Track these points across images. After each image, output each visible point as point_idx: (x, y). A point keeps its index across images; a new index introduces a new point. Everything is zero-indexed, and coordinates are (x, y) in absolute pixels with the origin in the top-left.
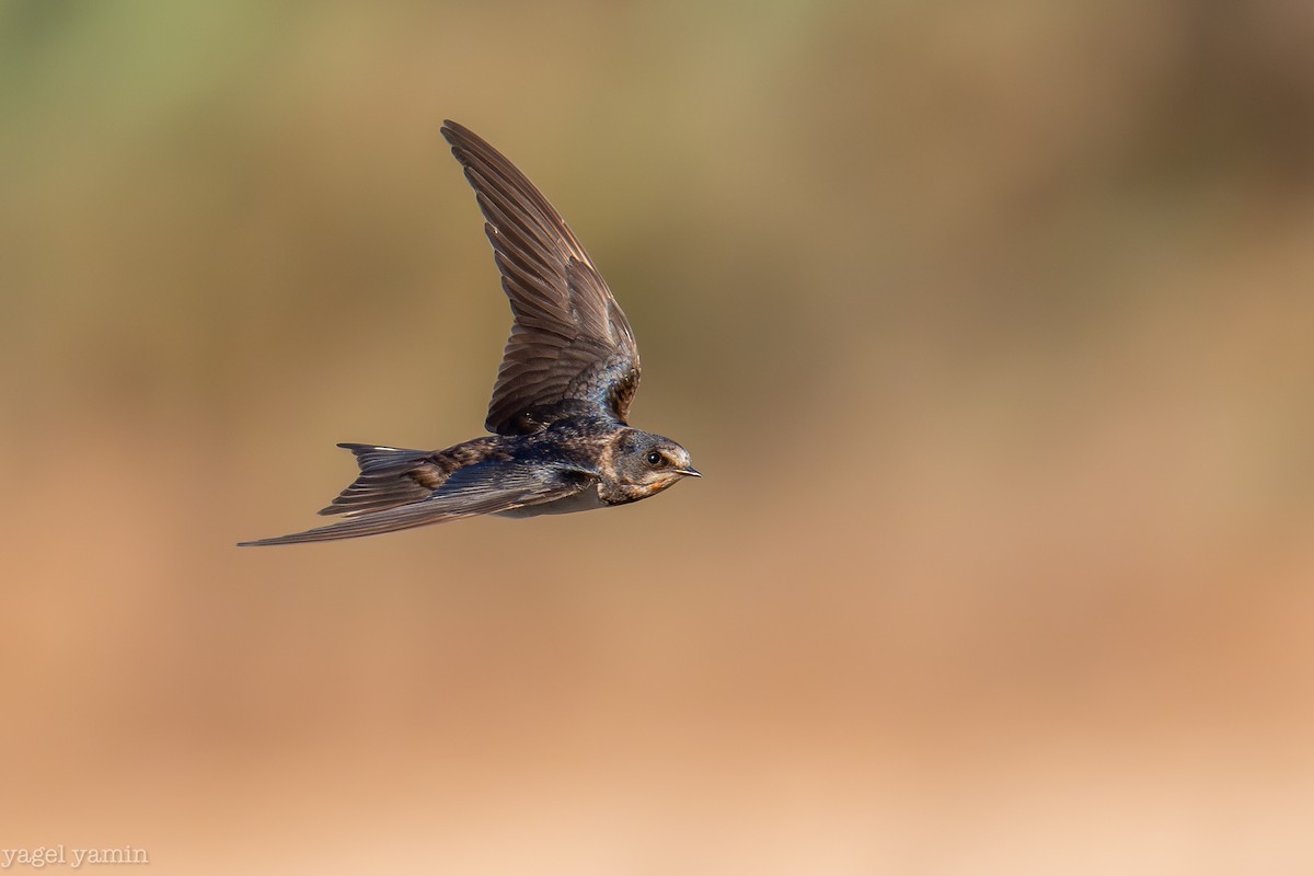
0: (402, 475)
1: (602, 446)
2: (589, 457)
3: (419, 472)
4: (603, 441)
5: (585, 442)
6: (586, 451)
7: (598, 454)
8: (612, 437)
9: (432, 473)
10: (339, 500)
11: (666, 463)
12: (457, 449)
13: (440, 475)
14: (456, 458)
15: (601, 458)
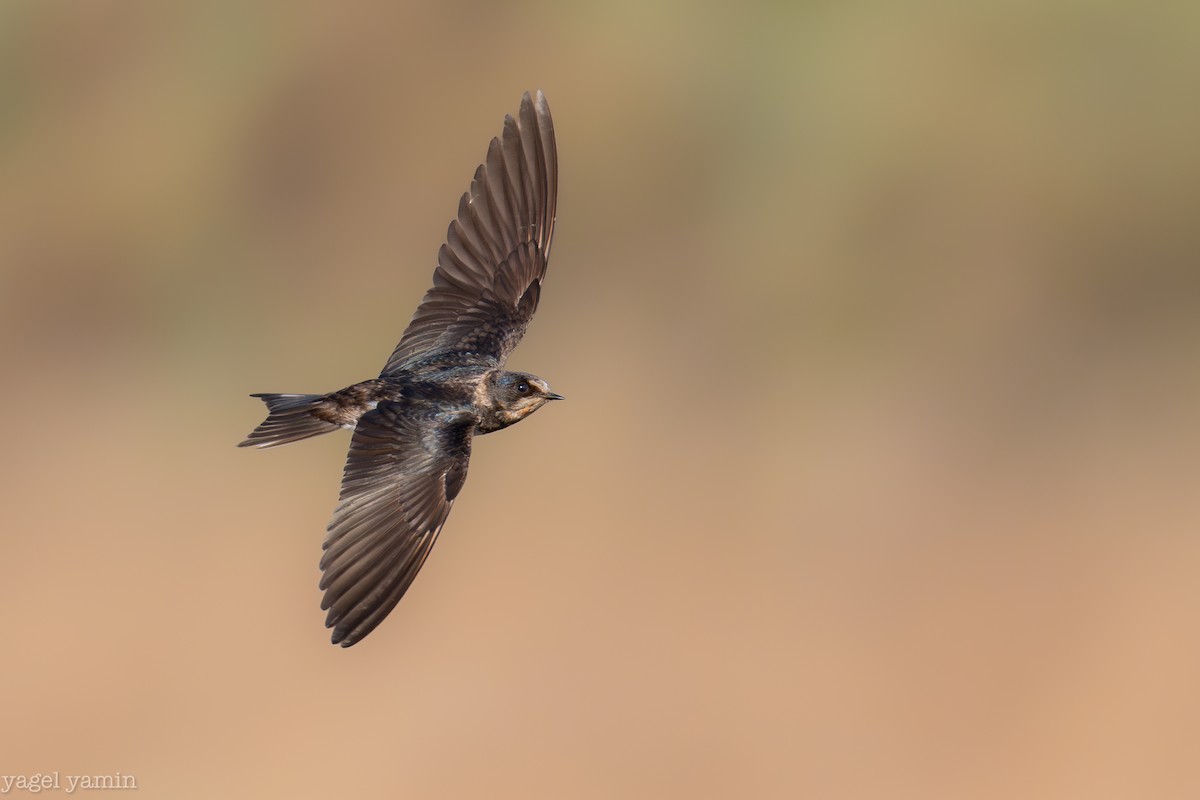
0: (304, 413)
1: (475, 384)
2: (466, 394)
3: (319, 409)
4: (476, 381)
5: (461, 381)
6: (463, 389)
7: (472, 391)
8: (483, 376)
9: (330, 409)
10: (253, 436)
11: (533, 391)
12: (351, 388)
13: (337, 410)
14: (350, 395)
15: (475, 393)
